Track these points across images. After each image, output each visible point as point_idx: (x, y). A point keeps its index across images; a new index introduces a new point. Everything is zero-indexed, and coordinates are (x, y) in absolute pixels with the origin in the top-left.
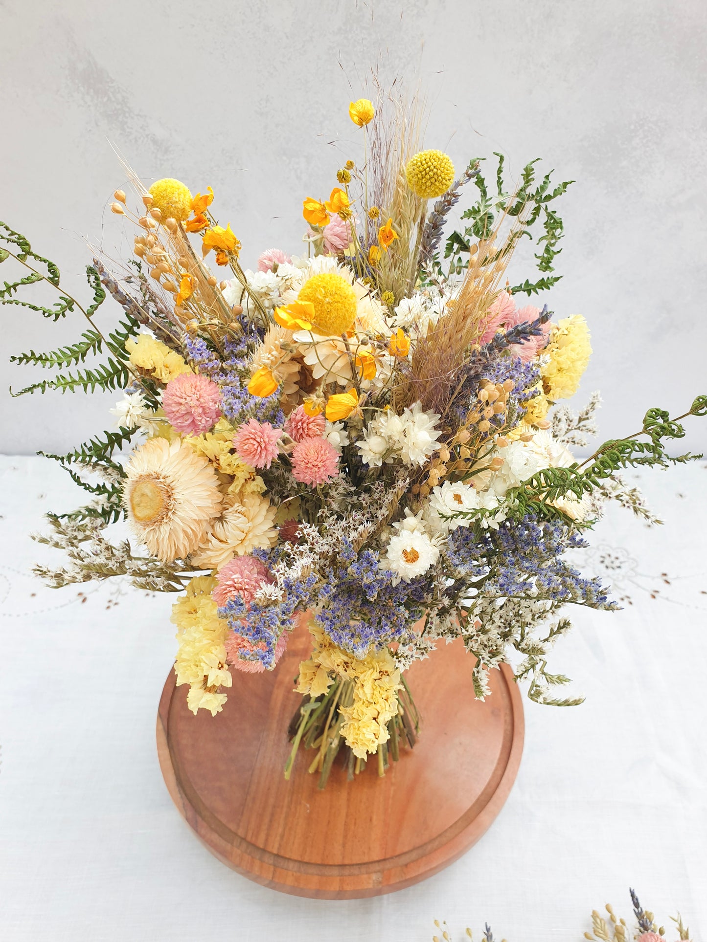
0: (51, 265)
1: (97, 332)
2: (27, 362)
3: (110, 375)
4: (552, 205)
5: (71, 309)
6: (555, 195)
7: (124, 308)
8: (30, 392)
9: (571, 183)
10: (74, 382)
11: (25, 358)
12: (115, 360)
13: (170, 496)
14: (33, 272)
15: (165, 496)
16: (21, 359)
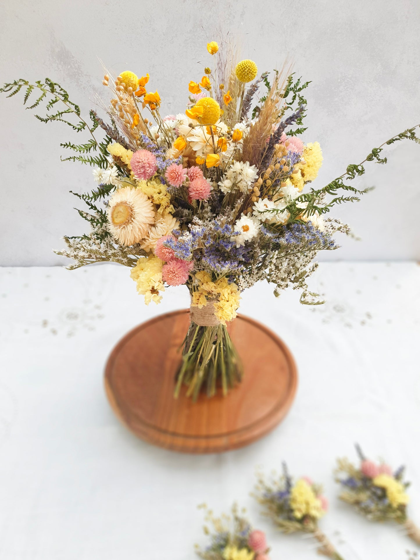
0: (76, 107)
1: (95, 141)
2: (67, 147)
3: (100, 161)
4: (301, 93)
5: (84, 129)
6: (303, 88)
7: (106, 131)
8: (69, 160)
9: (310, 82)
10: (86, 160)
11: (66, 145)
12: (102, 155)
13: (132, 211)
14: (70, 108)
15: (130, 210)
16: (65, 145)
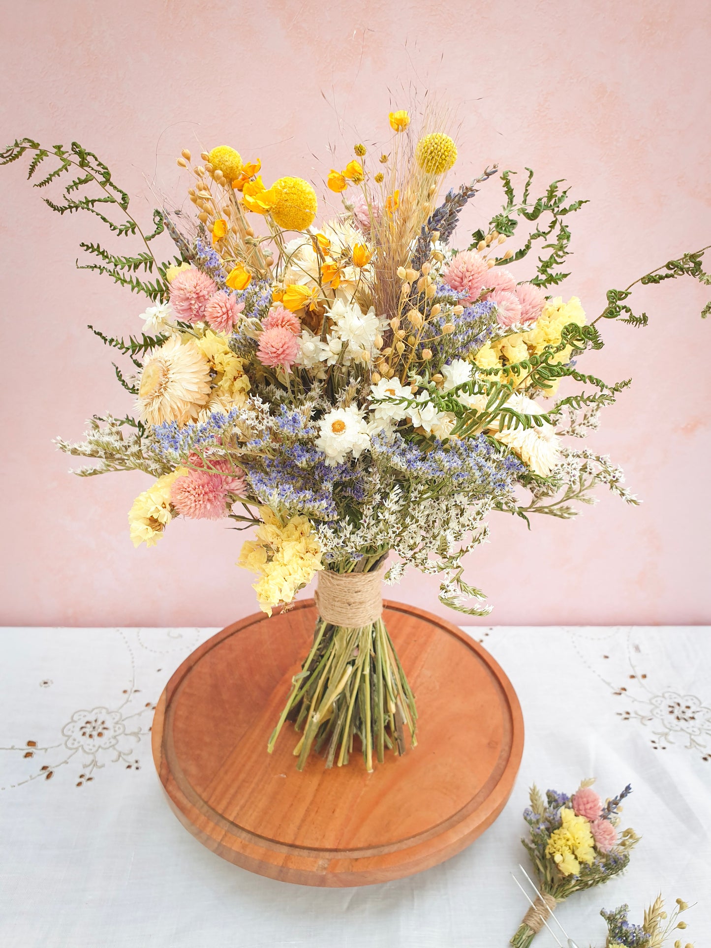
0: (124, 195)
1: (151, 255)
2: (92, 252)
3: (155, 290)
4: (565, 219)
5: (133, 231)
6: (570, 210)
8: (91, 269)
9: (586, 202)
10: (126, 281)
12: (161, 281)
14: (109, 196)
16: (88, 248)
